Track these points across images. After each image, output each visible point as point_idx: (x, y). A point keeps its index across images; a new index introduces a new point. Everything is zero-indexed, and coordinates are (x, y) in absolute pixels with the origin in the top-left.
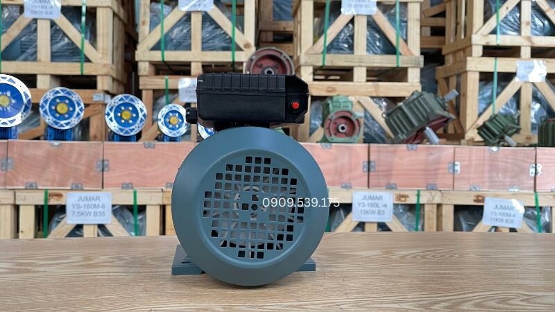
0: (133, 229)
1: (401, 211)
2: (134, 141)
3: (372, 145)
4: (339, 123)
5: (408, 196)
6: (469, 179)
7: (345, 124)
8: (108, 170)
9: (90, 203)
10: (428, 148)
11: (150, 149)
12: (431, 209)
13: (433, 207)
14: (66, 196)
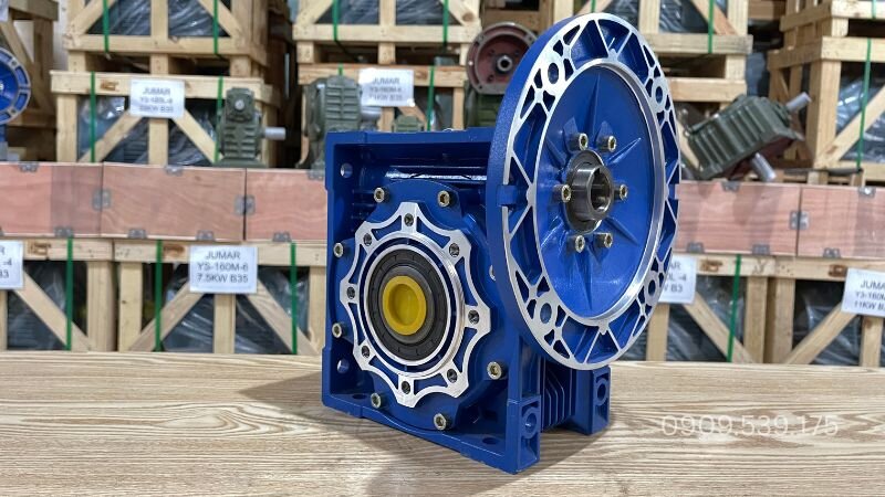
0: (290, 302)
1: (709, 286)
5: (720, 264)
6: (823, 238)
8: (255, 213)
9: (225, 261)
10: (757, 188)
11: (316, 182)
12: (757, 286)
13: (762, 283)
14: (189, 251)
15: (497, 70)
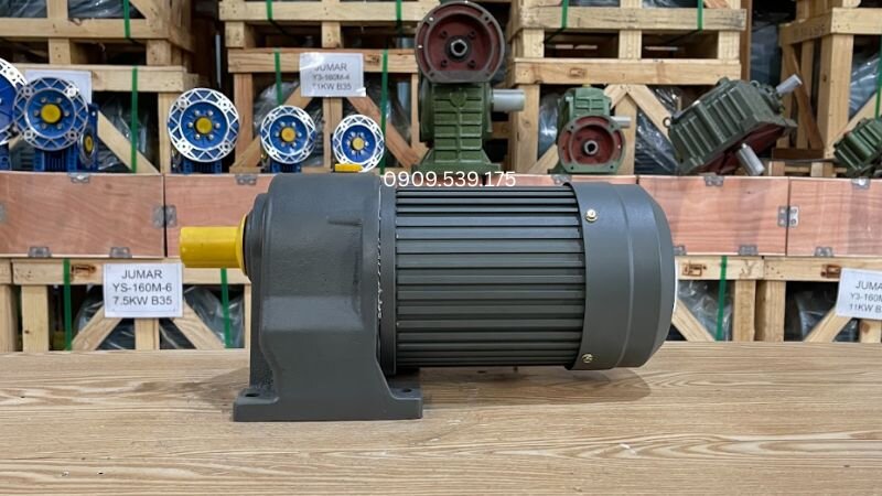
0: (223, 326)
1: (693, 292)
2: (219, 172)
3: (642, 176)
4: (584, 138)
5: (705, 268)
6: (814, 236)
7: (596, 140)
8: (176, 224)
9: (145, 281)
10: (742, 180)
11: (247, 187)
12: (745, 290)
13: (750, 287)
14: (102, 270)
15: (451, 56)
